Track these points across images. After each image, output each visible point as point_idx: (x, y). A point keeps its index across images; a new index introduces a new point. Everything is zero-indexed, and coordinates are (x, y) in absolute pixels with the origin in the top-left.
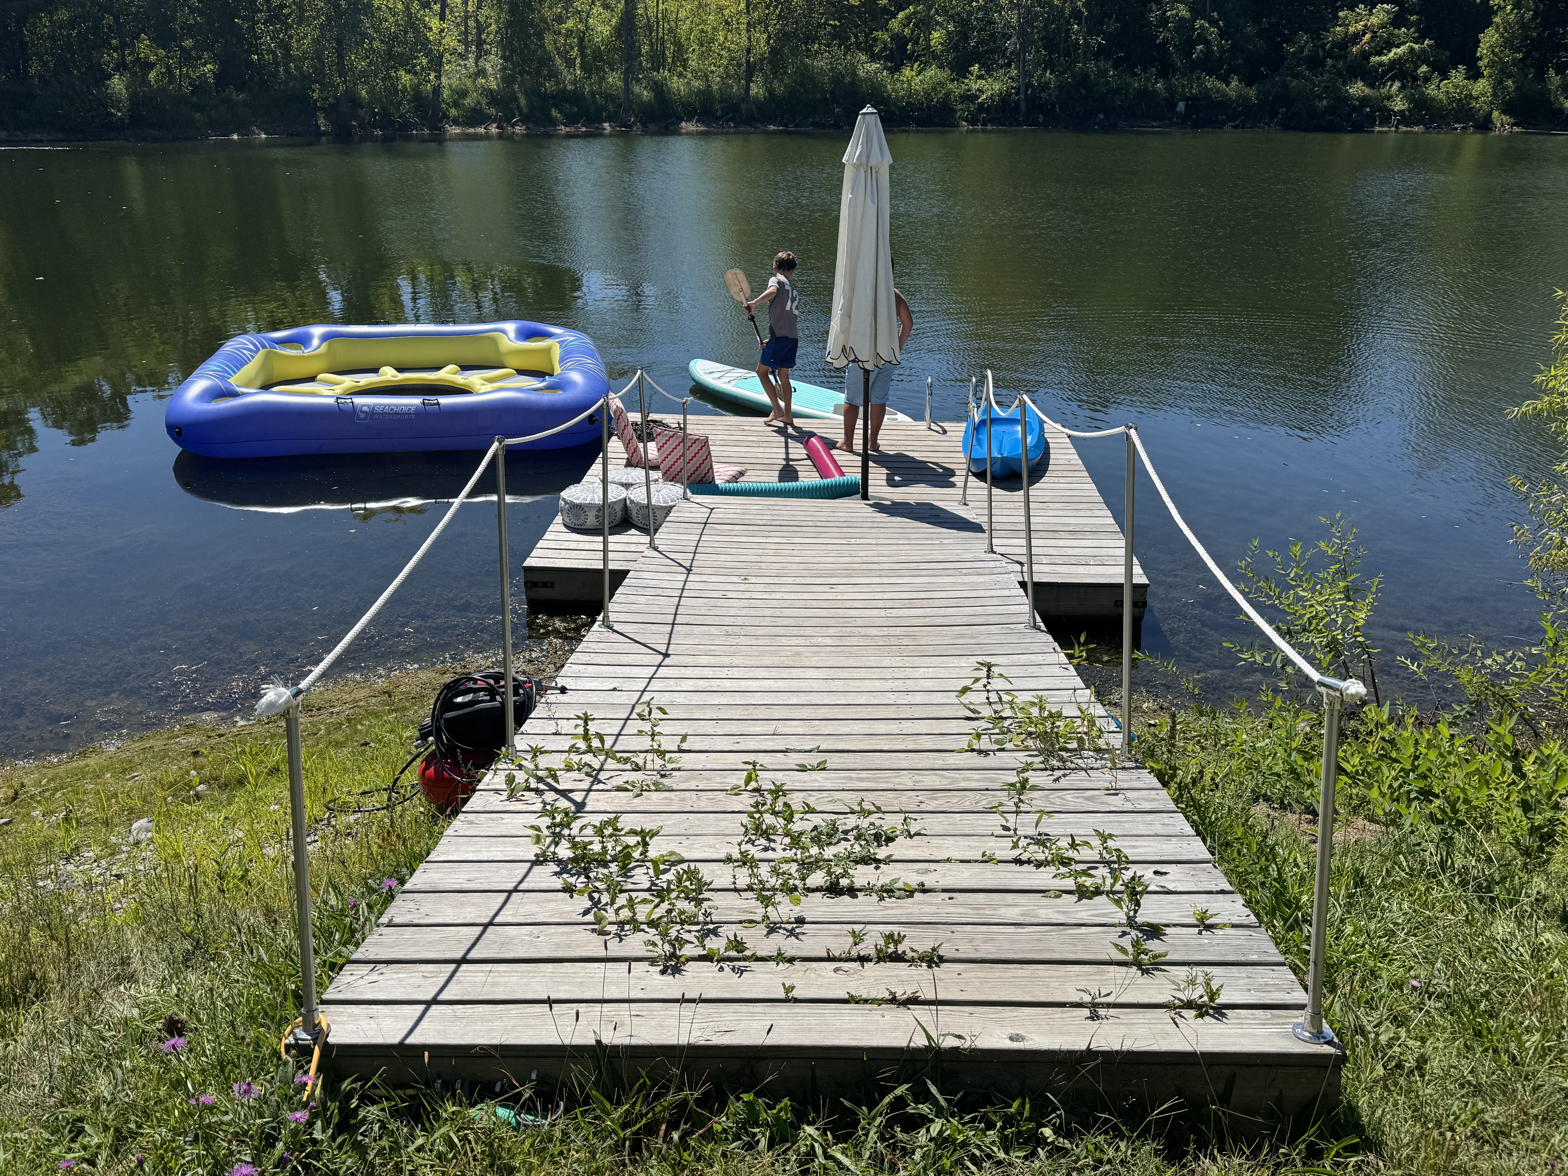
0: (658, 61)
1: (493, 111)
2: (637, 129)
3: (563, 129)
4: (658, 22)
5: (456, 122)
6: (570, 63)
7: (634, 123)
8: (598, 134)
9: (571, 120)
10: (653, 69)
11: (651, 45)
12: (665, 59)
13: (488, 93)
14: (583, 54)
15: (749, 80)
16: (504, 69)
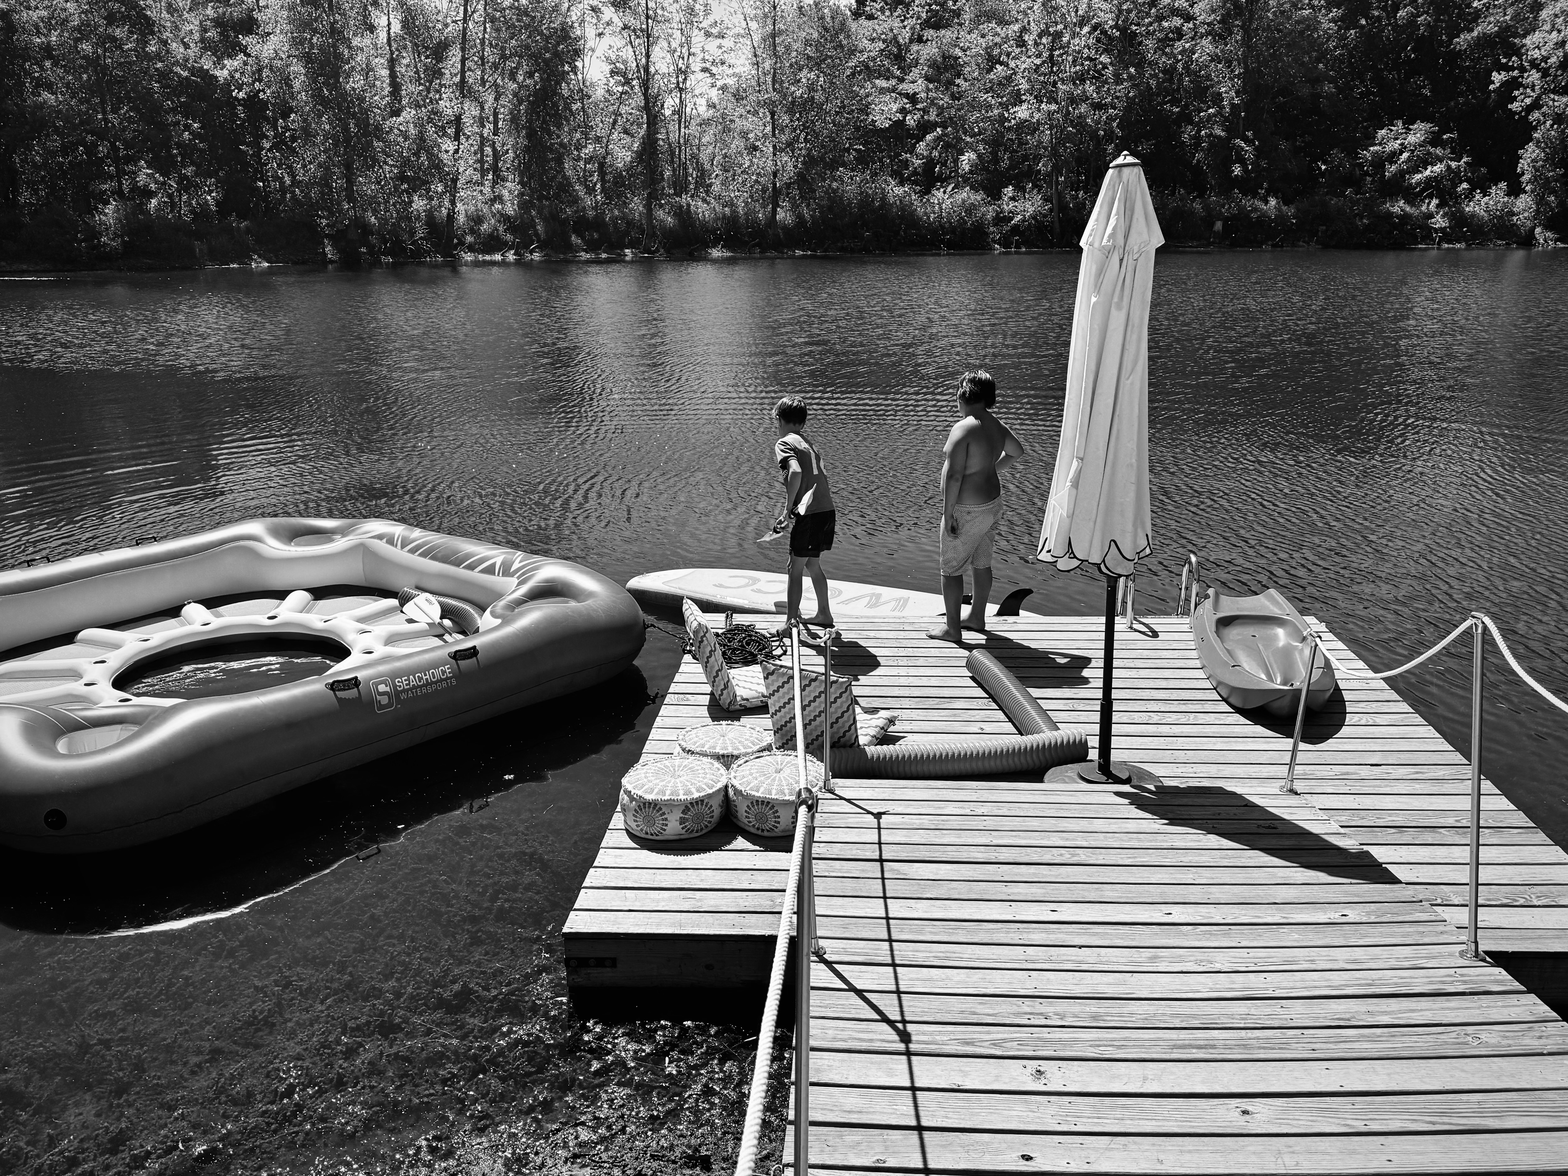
0: (680, 187)
1: (509, 237)
2: (661, 255)
3: (584, 256)
4: (680, 148)
5: (471, 248)
6: (591, 191)
7: (657, 250)
8: (619, 260)
9: (592, 247)
10: (676, 194)
11: (674, 170)
12: (688, 183)
13: (504, 218)
14: (603, 181)
15: (776, 205)
16: (521, 194)
